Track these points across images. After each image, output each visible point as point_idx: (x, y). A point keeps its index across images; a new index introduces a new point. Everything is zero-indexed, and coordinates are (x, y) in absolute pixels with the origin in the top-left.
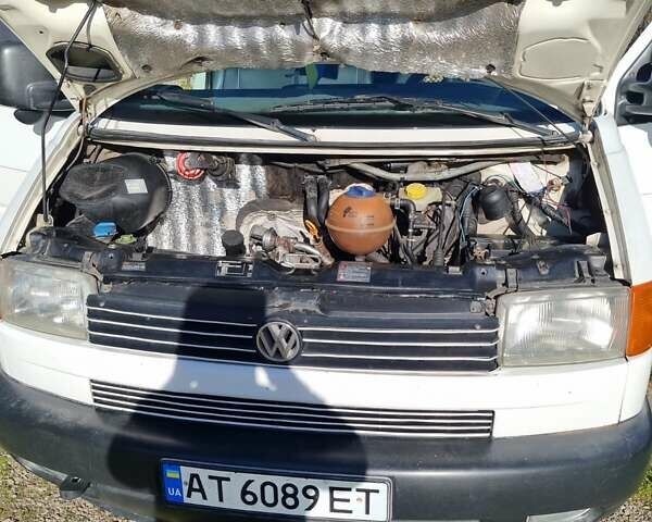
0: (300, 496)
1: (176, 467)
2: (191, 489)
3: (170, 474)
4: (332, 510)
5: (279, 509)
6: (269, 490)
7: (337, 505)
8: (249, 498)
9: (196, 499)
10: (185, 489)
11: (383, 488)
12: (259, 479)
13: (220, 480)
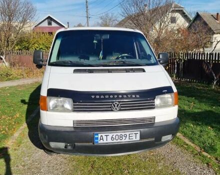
0: (123, 137)
1: (97, 134)
2: (100, 139)
3: (96, 136)
4: (129, 139)
5: (119, 141)
6: (117, 136)
7: (130, 138)
8: (113, 139)
9: (102, 141)
10: (99, 139)
11: (139, 132)
12: (115, 134)
13: (107, 136)
